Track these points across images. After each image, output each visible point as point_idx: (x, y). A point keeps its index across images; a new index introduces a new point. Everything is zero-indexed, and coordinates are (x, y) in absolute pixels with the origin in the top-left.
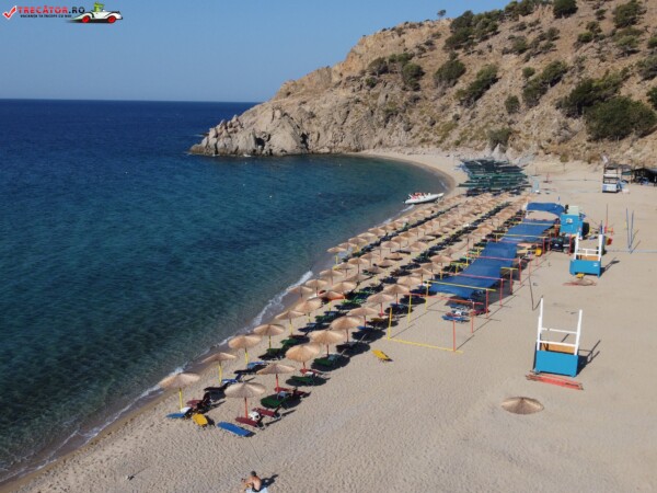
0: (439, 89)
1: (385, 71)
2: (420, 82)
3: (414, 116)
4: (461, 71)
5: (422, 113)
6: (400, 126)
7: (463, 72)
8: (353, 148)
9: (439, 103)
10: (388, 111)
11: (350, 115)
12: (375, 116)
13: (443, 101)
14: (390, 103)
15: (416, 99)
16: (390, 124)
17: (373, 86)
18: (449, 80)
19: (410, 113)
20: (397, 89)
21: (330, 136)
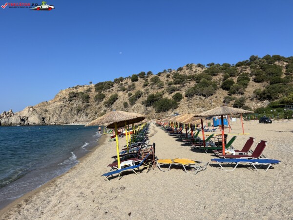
0: (96, 102)
1: (75, 96)
2: (89, 100)
3: (88, 111)
4: (104, 96)
5: (91, 110)
6: (83, 114)
7: (104, 97)
8: (65, 123)
9: (97, 107)
10: (78, 109)
11: (63, 111)
12: (73, 111)
13: (99, 106)
14: (78, 107)
15: (89, 105)
16: (79, 114)
17: (71, 101)
18: (100, 99)
19: (87, 110)
20: (80, 102)
21: (55, 118)
